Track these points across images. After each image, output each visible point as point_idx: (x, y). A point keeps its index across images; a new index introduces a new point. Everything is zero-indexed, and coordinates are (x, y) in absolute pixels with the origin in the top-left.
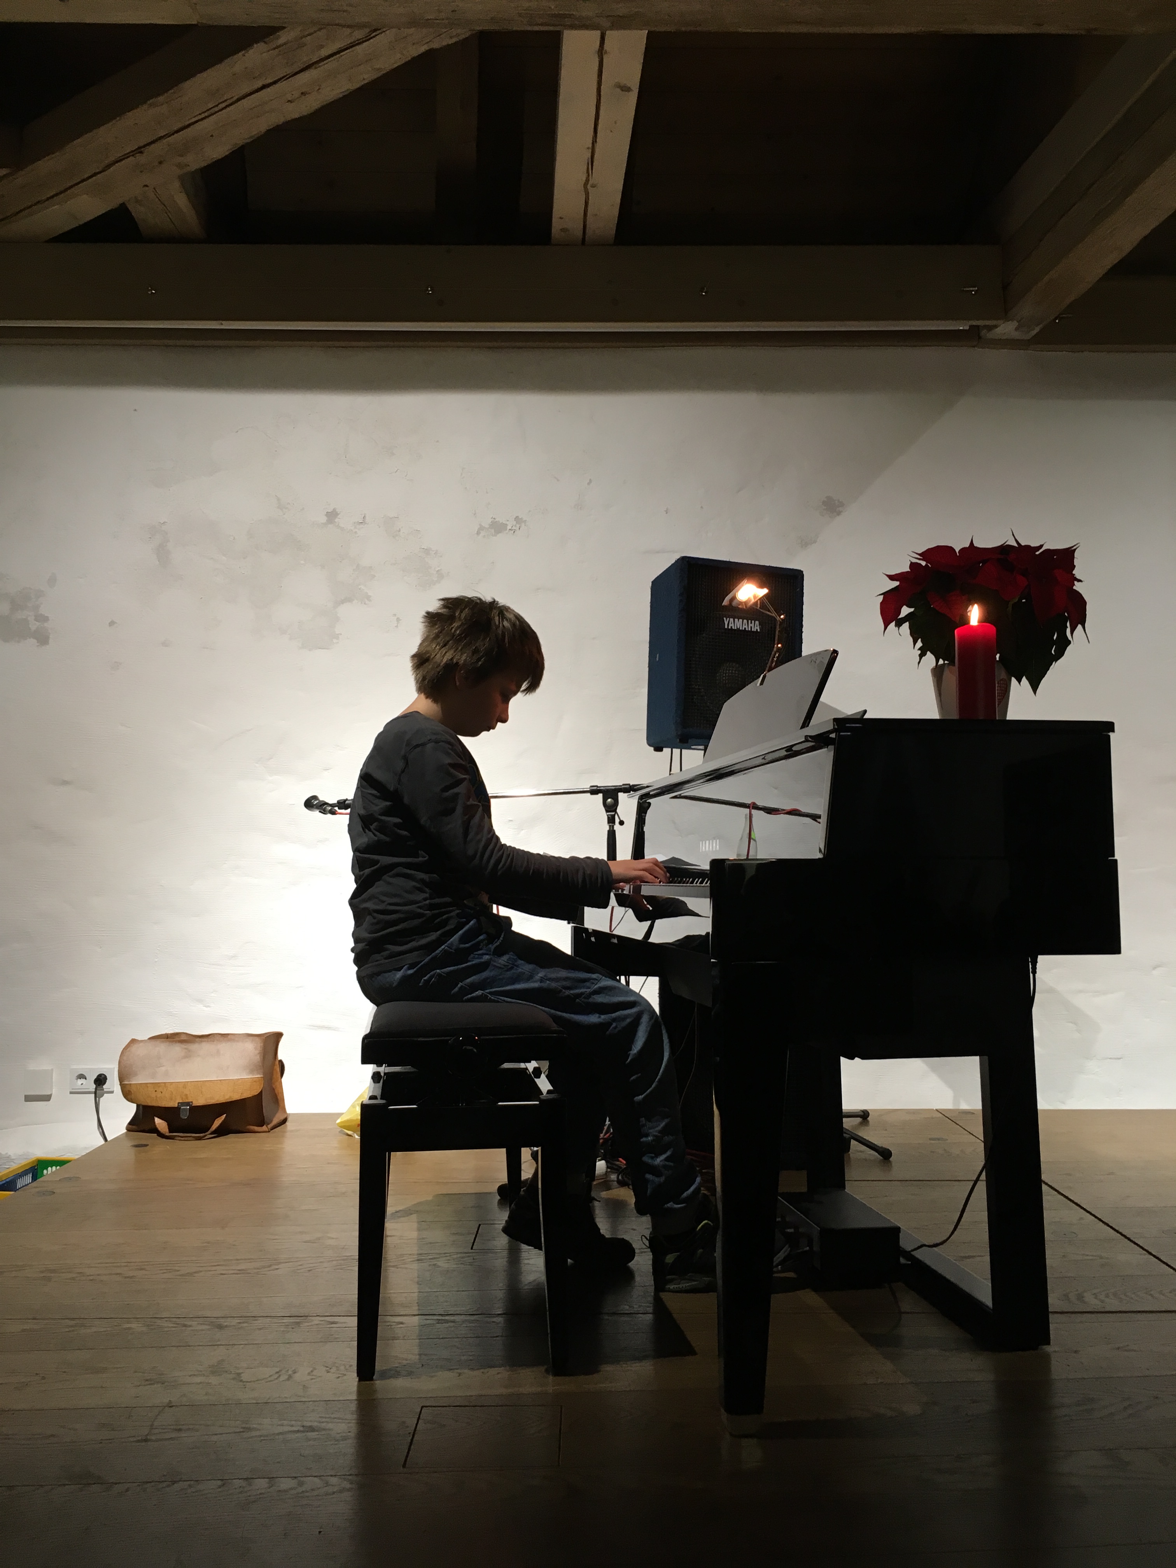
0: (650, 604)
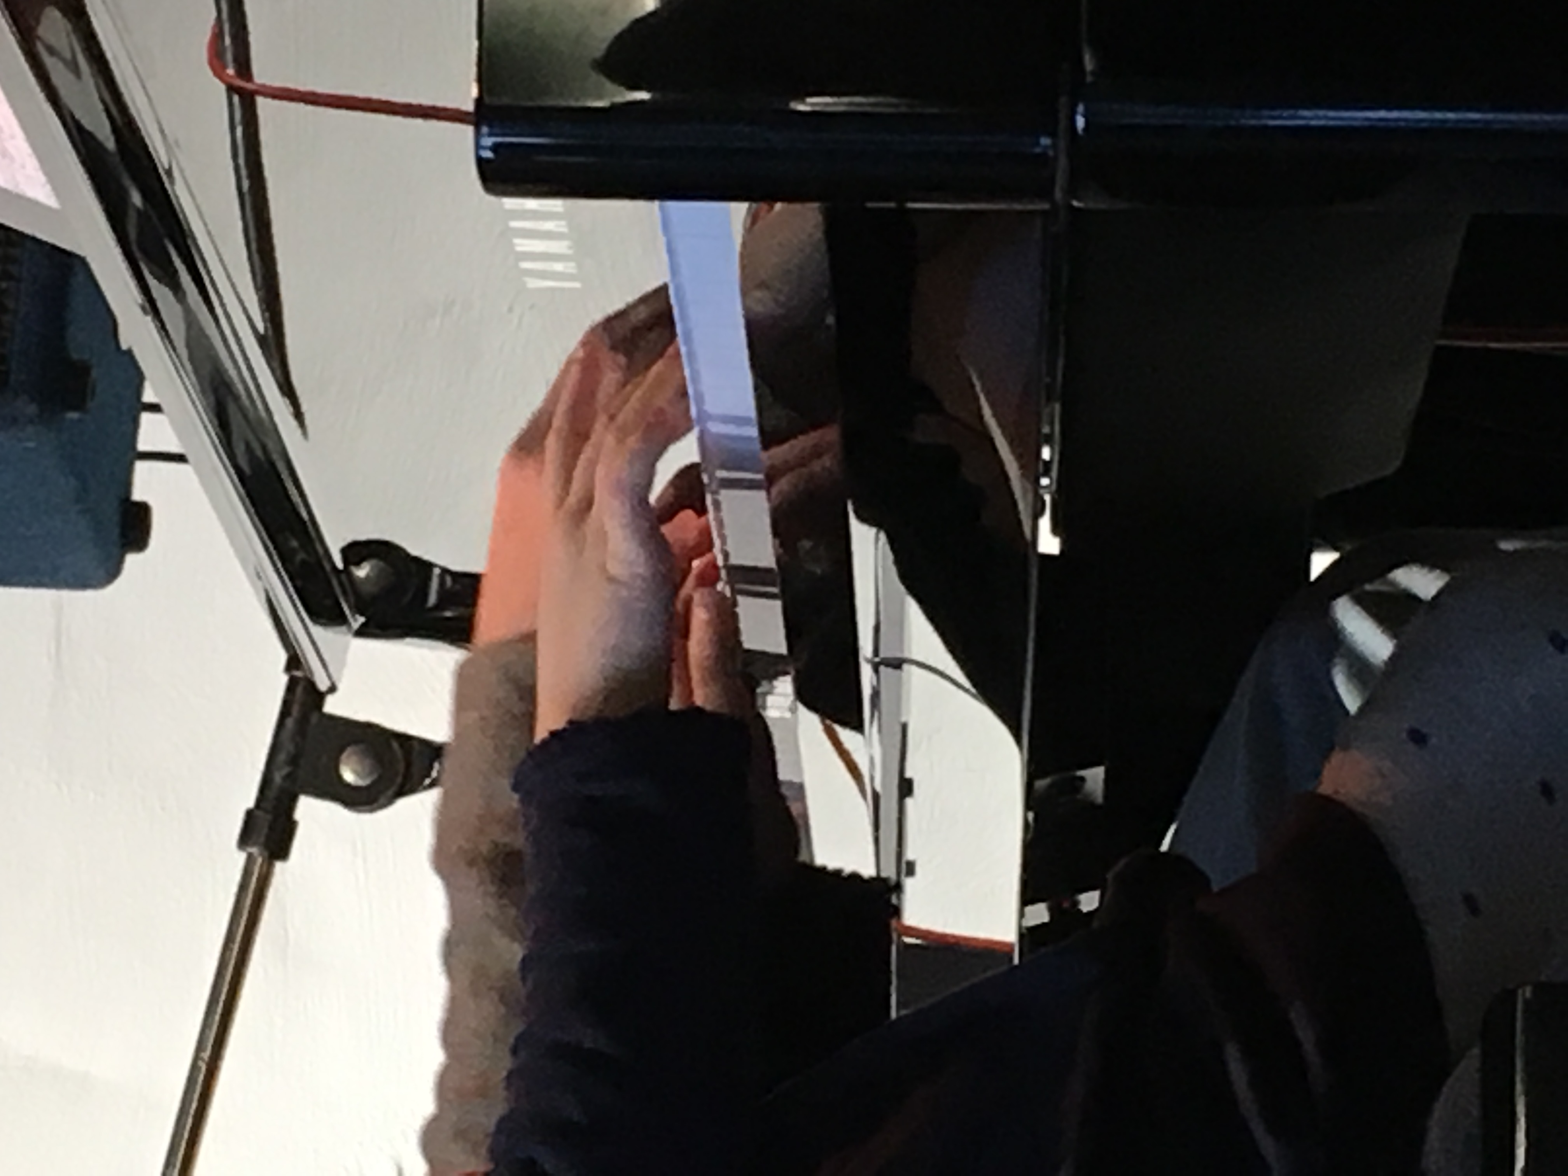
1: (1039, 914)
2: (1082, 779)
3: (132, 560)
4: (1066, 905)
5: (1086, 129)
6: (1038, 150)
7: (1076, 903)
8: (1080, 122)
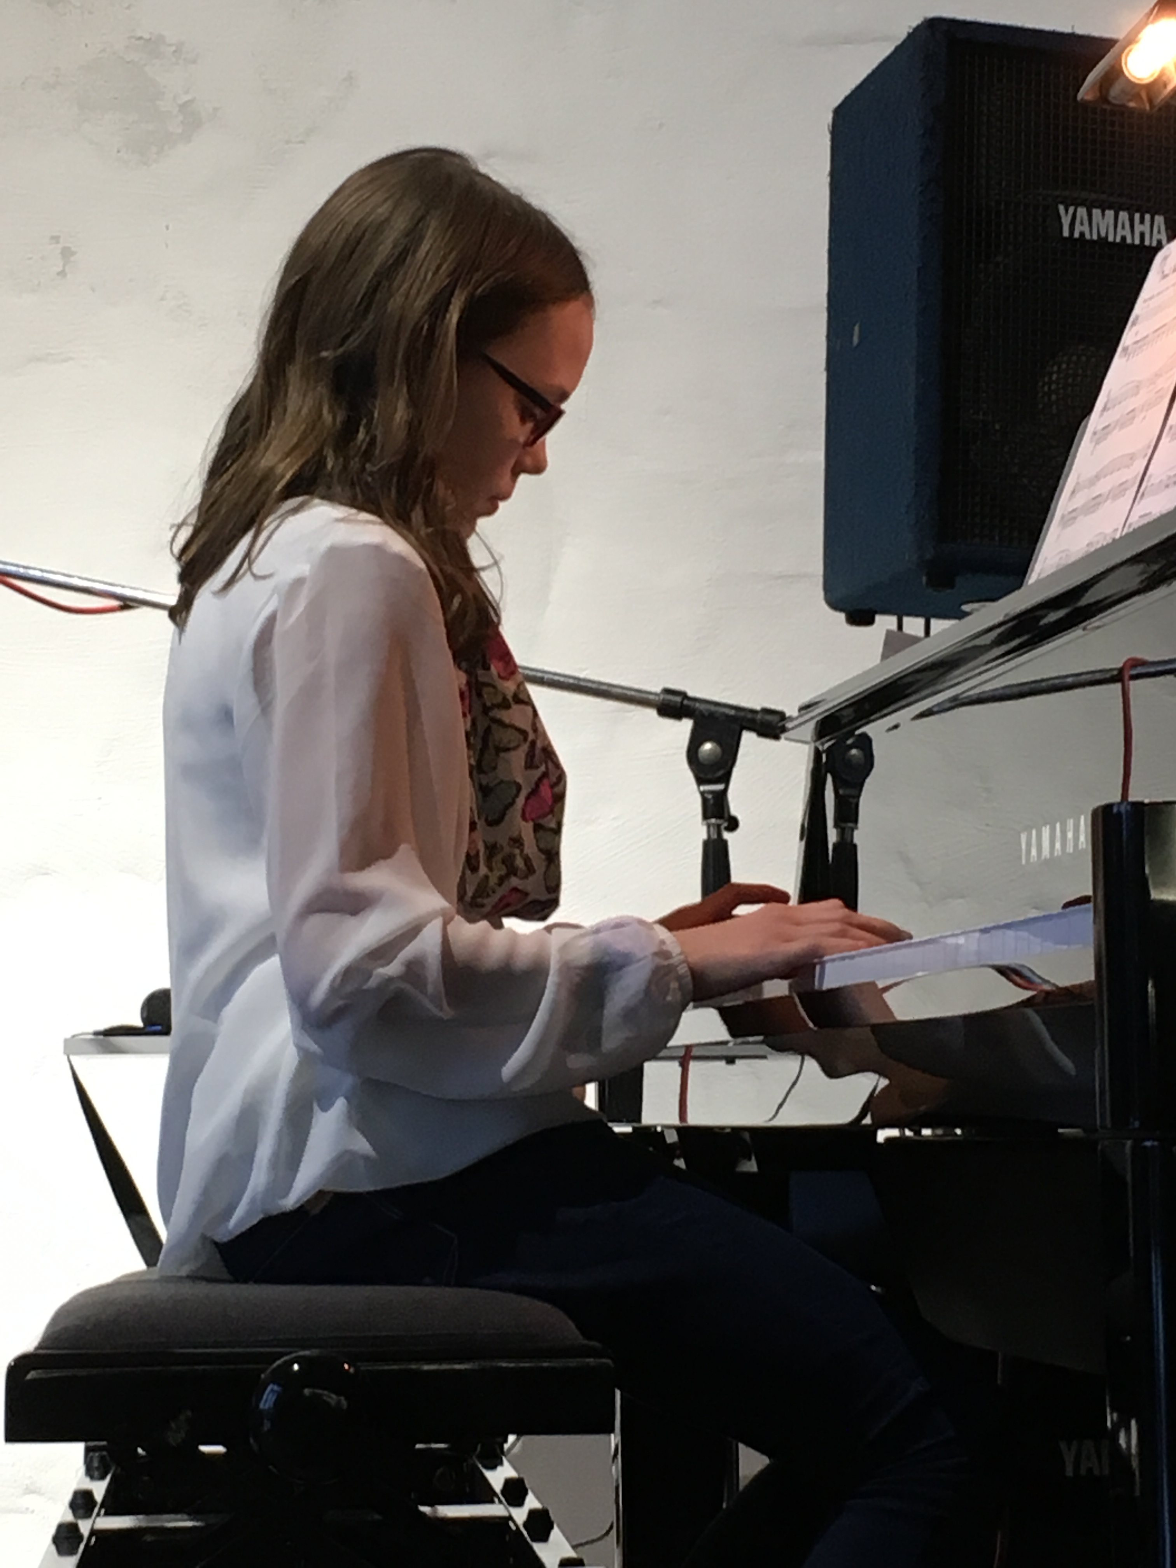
0: (828, 180)
1: (672, 1137)
2: (750, 1159)
3: (842, 616)
4: (678, 1152)
5: (1145, 1147)
6: (1132, 1120)
7: (678, 1158)
8: (1148, 1144)
